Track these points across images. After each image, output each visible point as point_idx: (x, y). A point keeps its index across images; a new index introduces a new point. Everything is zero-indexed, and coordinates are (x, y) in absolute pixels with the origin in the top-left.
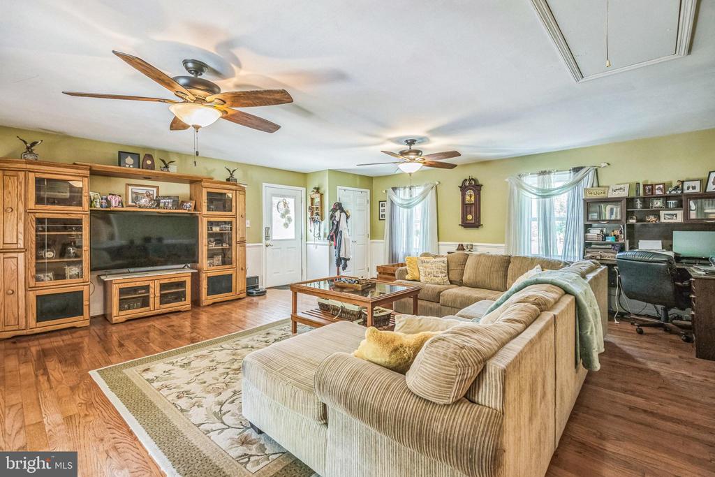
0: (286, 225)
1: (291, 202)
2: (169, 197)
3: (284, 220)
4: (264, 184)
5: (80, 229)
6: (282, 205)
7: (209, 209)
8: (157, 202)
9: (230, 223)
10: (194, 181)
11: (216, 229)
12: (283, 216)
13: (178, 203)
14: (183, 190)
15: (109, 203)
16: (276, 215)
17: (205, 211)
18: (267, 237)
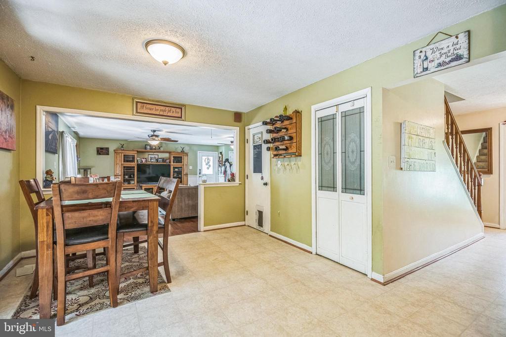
0: (208, 168)
1: (211, 158)
2: (161, 158)
3: (207, 166)
4: (198, 152)
5: (134, 170)
6: (206, 160)
7: (174, 162)
8: (157, 160)
9: (181, 167)
10: (170, 153)
11: (176, 170)
12: (207, 164)
13: (164, 160)
14: (166, 155)
15: (142, 161)
16: (204, 164)
17: (172, 163)
18: (200, 174)
